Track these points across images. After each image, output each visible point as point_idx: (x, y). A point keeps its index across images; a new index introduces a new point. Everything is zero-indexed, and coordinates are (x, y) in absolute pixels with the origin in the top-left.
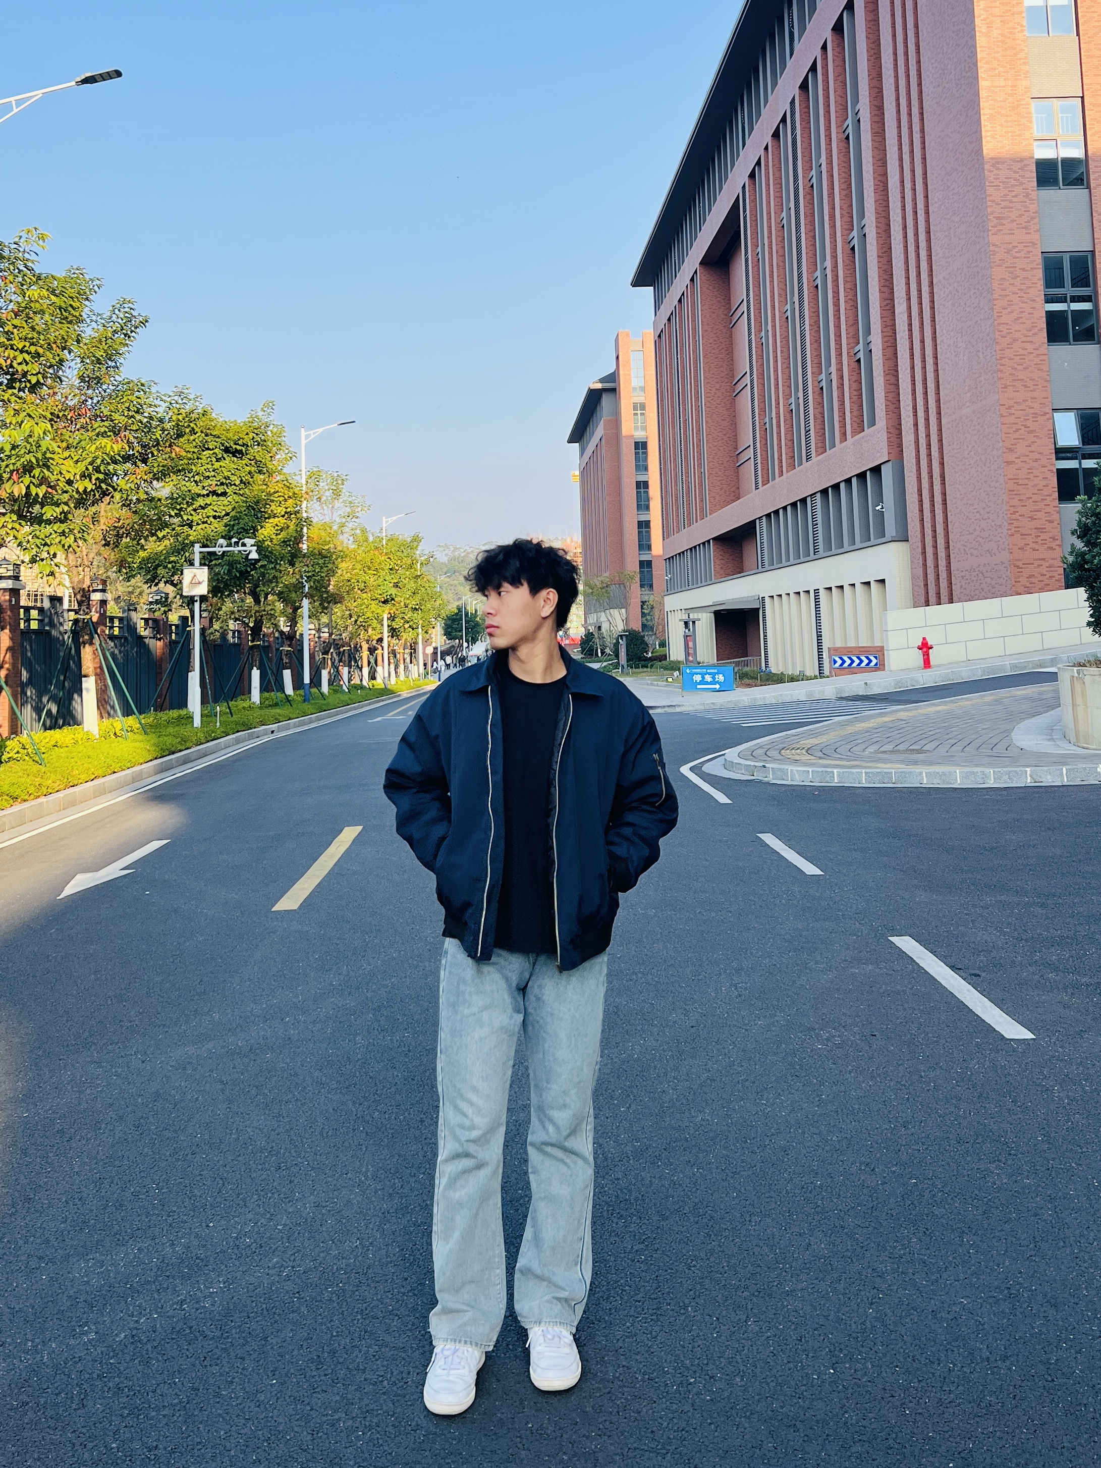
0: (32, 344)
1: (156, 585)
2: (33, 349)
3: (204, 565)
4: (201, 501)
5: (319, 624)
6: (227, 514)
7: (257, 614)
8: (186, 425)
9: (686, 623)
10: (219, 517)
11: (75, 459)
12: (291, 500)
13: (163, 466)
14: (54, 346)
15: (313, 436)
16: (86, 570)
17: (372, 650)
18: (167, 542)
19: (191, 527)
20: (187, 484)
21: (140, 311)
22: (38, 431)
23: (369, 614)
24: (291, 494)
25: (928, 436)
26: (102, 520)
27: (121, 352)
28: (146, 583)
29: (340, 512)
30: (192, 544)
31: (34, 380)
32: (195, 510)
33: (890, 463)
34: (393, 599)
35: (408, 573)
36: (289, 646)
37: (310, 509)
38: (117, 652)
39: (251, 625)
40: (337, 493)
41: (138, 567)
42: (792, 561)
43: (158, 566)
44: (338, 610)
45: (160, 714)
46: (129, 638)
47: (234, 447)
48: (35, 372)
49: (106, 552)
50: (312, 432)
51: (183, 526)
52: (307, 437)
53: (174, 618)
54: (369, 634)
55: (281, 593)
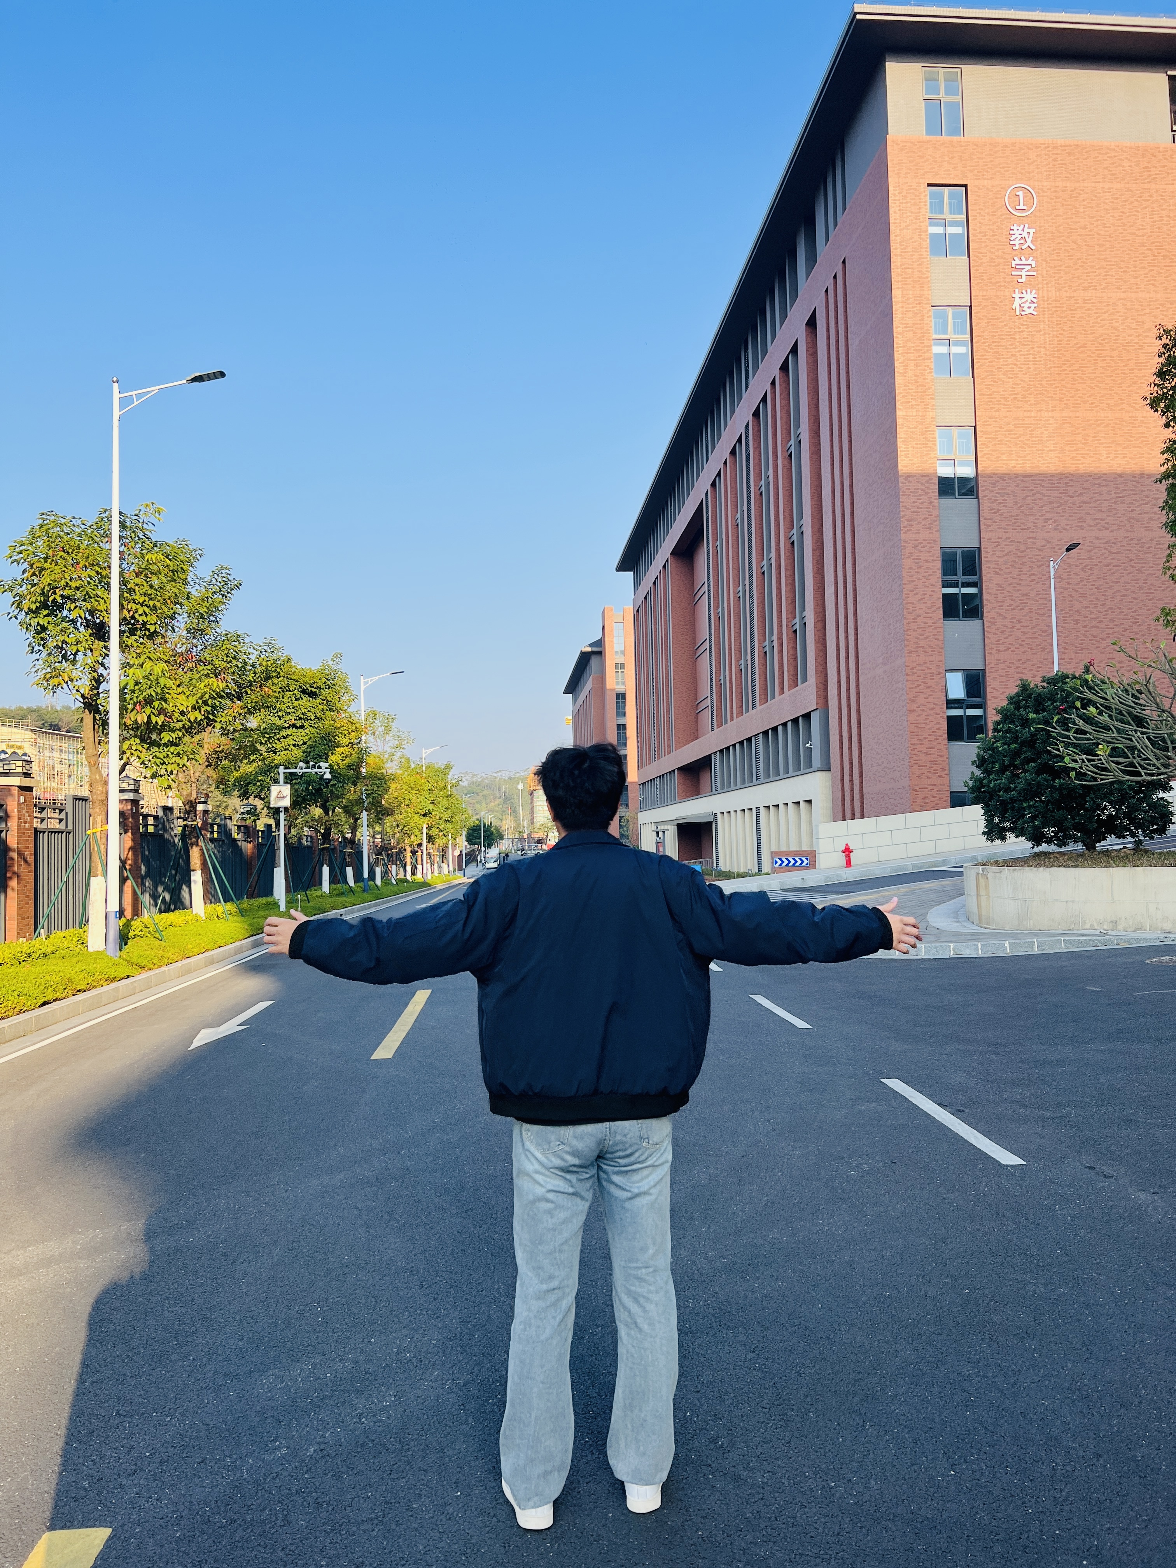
0: (151, 599)
1: (247, 799)
2: (151, 603)
3: (287, 783)
4: (283, 733)
5: (374, 832)
6: (305, 743)
7: (327, 823)
8: (273, 669)
9: (657, 833)
10: (298, 745)
11: (187, 694)
12: (353, 734)
13: (256, 702)
14: (169, 601)
15: (370, 683)
16: (193, 785)
17: (414, 852)
18: (255, 764)
19: (275, 753)
20: (272, 719)
21: (235, 576)
22: (157, 670)
23: (412, 824)
24: (354, 728)
25: (848, 690)
26: (206, 746)
27: (220, 609)
28: (239, 797)
29: (390, 744)
30: (277, 766)
31: (152, 629)
32: (278, 739)
33: (817, 712)
34: (430, 813)
35: (442, 793)
36: (351, 848)
37: (367, 740)
38: (216, 851)
39: (322, 831)
40: (388, 729)
41: (233, 784)
42: (739, 786)
43: (249, 783)
44: (388, 821)
45: (252, 901)
46: (226, 841)
47: (310, 689)
48: (153, 622)
49: (210, 772)
50: (369, 679)
51: (269, 752)
52: (366, 683)
53: (260, 826)
54: (412, 840)
55: (346, 806)
